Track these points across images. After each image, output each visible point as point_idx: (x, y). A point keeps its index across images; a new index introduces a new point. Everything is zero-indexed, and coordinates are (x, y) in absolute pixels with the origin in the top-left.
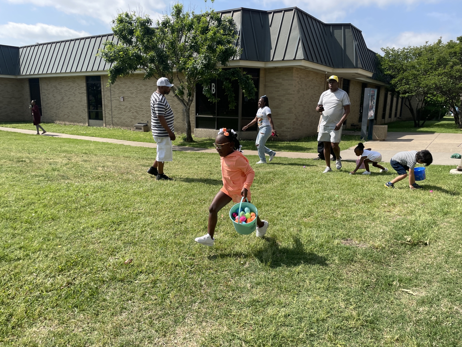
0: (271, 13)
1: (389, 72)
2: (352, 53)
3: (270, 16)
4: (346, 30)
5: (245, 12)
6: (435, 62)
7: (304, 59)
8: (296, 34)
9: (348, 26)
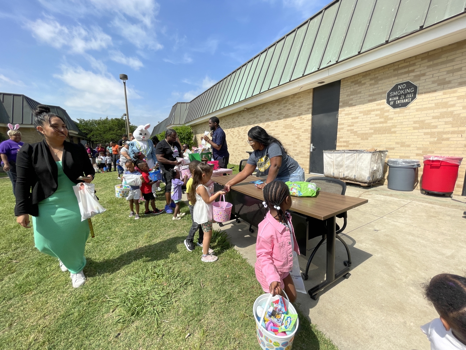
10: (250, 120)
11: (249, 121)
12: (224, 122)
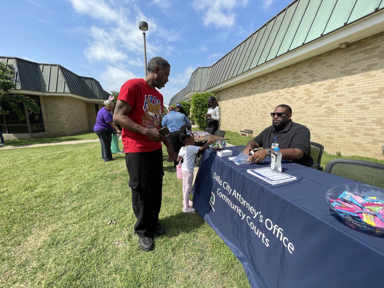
0: (41, 64)
2: (96, 91)
3: (41, 66)
4: (92, 81)
5: (19, 61)
7: (70, 93)
8: (62, 79)
9: (92, 79)
10: (350, 65)
11: (346, 69)
12: (272, 80)
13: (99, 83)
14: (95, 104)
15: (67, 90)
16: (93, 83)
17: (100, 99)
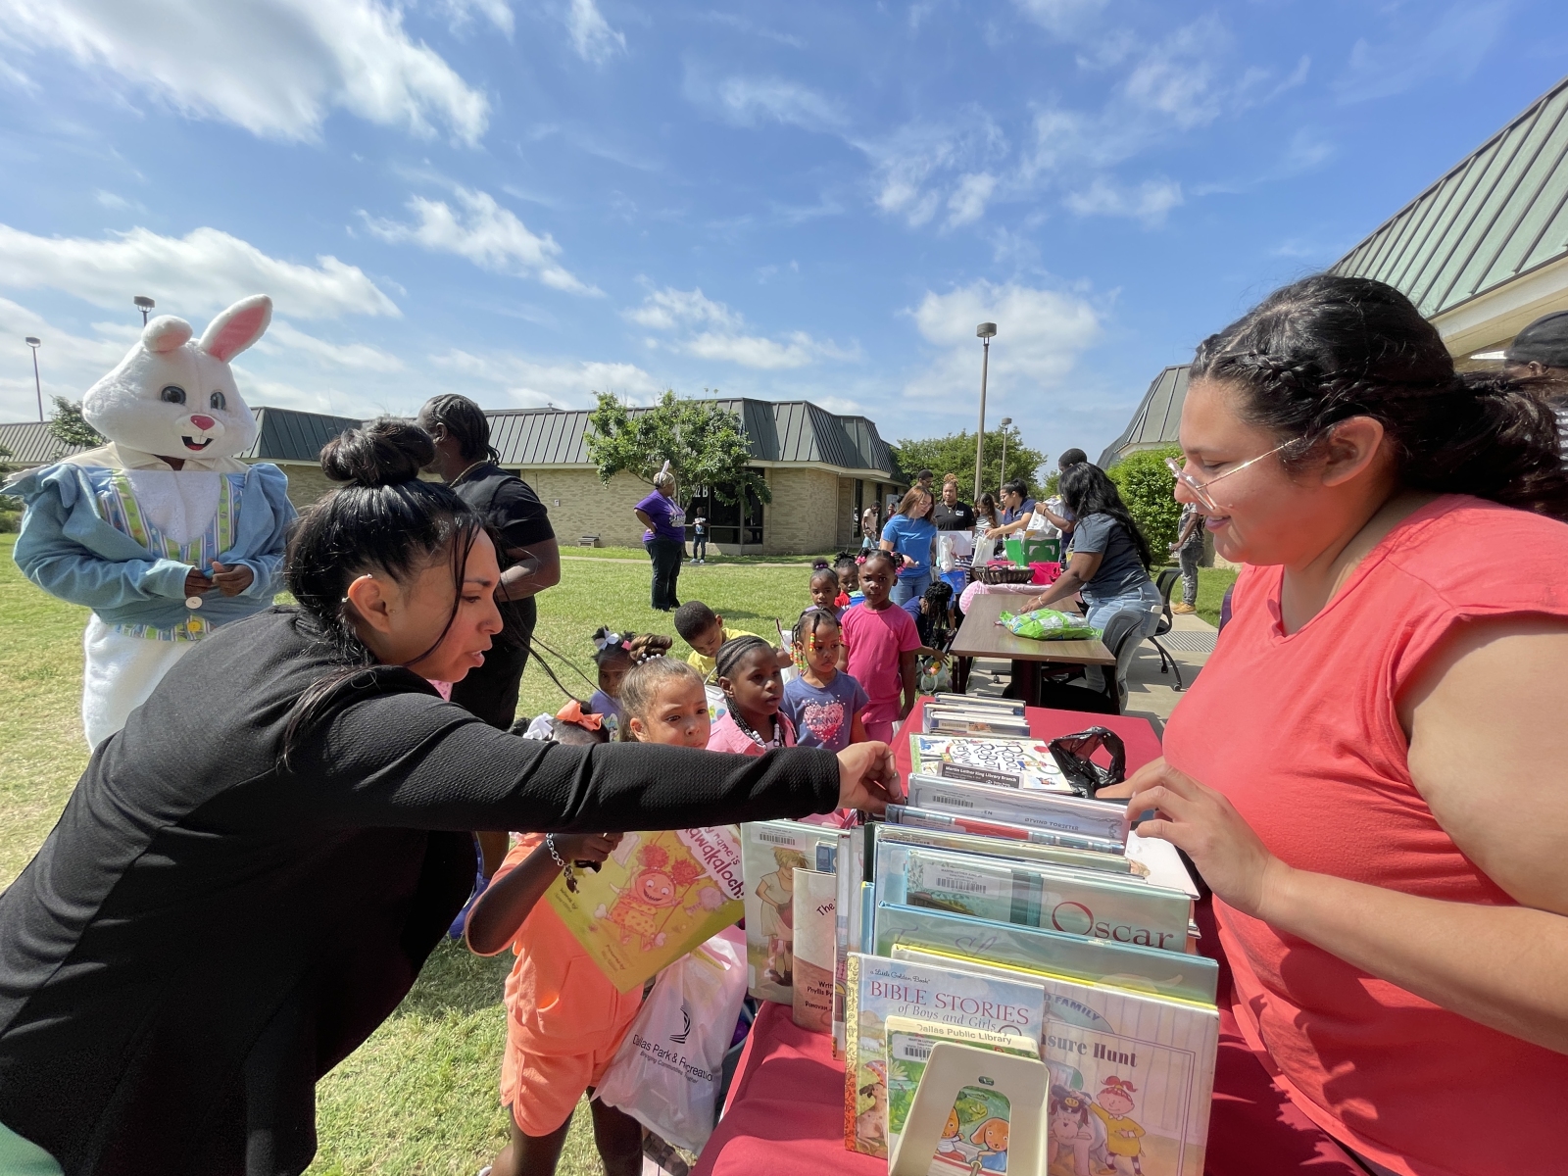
0: (775, 404)
1: (907, 471)
2: (867, 451)
3: (775, 408)
4: (859, 424)
5: (747, 402)
6: (959, 461)
7: (818, 460)
8: (809, 431)
9: (861, 419)
13: (873, 424)
14: (857, 480)
15: (815, 455)
16: (862, 427)
17: (874, 468)
